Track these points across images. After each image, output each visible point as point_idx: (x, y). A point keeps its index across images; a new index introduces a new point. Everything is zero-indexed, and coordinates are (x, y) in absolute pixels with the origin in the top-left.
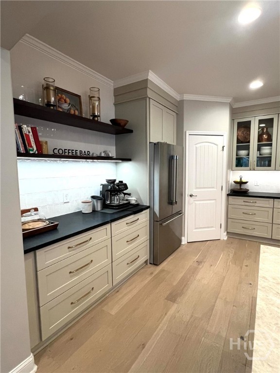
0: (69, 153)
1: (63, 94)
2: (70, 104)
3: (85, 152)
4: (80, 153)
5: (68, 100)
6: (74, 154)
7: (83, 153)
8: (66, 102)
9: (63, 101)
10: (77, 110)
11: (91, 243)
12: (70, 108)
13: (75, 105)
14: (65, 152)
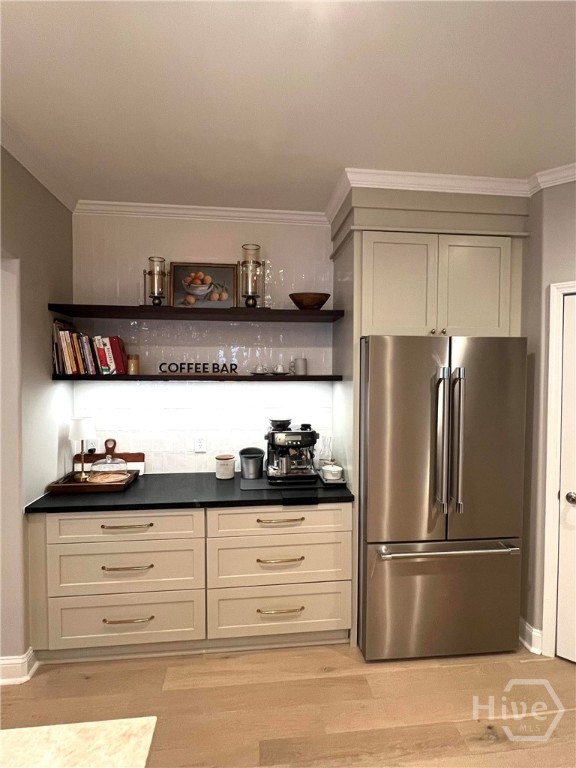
0: (189, 368)
1: (198, 271)
2: (212, 284)
3: (225, 365)
4: (214, 368)
5: (209, 279)
6: (201, 369)
7: (220, 368)
8: (203, 282)
9: (199, 282)
10: (226, 290)
11: (150, 533)
12: (211, 292)
13: (221, 283)
14: (181, 368)
